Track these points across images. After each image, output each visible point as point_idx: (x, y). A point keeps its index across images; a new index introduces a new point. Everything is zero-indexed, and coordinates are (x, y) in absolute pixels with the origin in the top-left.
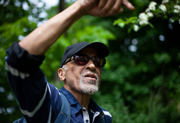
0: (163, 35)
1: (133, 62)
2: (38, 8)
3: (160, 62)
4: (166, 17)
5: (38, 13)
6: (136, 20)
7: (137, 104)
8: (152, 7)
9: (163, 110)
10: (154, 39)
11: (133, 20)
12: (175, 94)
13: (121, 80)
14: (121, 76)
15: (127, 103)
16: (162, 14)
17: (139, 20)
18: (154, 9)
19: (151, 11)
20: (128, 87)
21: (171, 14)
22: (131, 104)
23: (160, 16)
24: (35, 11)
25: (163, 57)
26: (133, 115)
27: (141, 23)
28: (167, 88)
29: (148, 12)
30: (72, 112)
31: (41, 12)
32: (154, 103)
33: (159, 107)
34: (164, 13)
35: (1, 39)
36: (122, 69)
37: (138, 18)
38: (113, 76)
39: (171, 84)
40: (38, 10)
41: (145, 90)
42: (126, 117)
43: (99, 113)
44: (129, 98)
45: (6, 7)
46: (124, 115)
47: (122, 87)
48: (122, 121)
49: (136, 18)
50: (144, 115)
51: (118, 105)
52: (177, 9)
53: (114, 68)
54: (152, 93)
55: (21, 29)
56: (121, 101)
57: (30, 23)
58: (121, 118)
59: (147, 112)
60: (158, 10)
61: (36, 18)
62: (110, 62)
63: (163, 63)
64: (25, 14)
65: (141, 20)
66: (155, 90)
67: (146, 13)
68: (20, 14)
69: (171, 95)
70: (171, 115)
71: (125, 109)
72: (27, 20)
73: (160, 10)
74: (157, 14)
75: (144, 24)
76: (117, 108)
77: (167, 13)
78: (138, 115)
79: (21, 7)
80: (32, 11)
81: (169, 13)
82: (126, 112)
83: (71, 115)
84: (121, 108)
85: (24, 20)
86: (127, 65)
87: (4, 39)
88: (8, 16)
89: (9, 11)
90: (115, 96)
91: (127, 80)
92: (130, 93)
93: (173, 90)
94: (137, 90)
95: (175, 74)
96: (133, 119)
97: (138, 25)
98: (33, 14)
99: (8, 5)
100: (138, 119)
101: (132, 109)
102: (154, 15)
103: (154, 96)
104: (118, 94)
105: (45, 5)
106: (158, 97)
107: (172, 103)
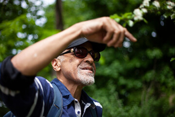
0: (155, 32)
1: (126, 57)
2: (36, 6)
3: (152, 58)
4: (159, 13)
5: (36, 11)
6: (131, 15)
7: (131, 97)
8: (146, 4)
9: (155, 103)
10: (146, 35)
11: (128, 15)
12: (166, 87)
13: (115, 75)
14: (115, 71)
15: (121, 97)
16: (155, 10)
17: (133, 16)
18: (148, 5)
19: (145, 7)
20: (122, 81)
21: (163, 11)
22: (125, 97)
23: (154, 11)
24: (33, 9)
25: (155, 53)
26: (127, 108)
27: (136, 19)
28: (159, 82)
29: (142, 8)
30: (64, 103)
31: (39, 10)
32: (147, 96)
33: (152, 99)
34: (158, 9)
35: (1, 36)
36: (116, 64)
37: (133, 14)
38: (107, 71)
39: (163, 78)
40: (36, 8)
41: (138, 84)
42: (120, 109)
43: (90, 104)
44: (123, 92)
45: (5, 5)
46: (118, 108)
47: (116, 81)
48: (116, 113)
49: (131, 13)
50: (137, 107)
51: (113, 98)
52: (170, 5)
53: (108, 63)
54: (144, 87)
55: (20, 26)
56: (116, 94)
57: (29, 21)
58: (115, 111)
59: (140, 105)
60: (151, 6)
61: (34, 15)
62: (105, 57)
63: (155, 58)
64: (24, 11)
65: (136, 16)
66: (147, 84)
67: (140, 9)
68: (19, 12)
69: (163, 89)
70: (163, 107)
71: (120, 102)
72: (26, 17)
73: (154, 6)
74: (150, 10)
75: (139, 20)
76: (112, 101)
77: (160, 9)
78: (132, 107)
79: (20, 5)
80: (30, 9)
81: (162, 9)
82: (120, 105)
83: (63, 107)
84: (115, 101)
85: (23, 17)
86: (121, 60)
87: (4, 36)
88: (8, 14)
89: (8, 10)
90: (109, 90)
91: (120, 74)
92: (124, 87)
93: (164, 84)
94: (131, 84)
95: (167, 69)
96: (127, 111)
97: (133, 20)
98: (31, 12)
99: (8, 3)
100: (131, 112)
101: (126, 102)
102: (148, 11)
103: (147, 90)
104: (112, 88)
105: (42, 3)
106: (151, 91)
107: (163, 96)
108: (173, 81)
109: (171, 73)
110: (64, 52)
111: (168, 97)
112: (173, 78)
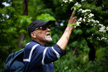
4: (85, 23)
9: (76, 59)
12: (83, 51)
16: (83, 22)
18: (81, 20)
37: (76, 23)
39: (81, 46)
52: (89, 21)
69: (81, 52)
93: (82, 49)
97: (76, 26)
102: (81, 22)
107: (80, 56)
108: (87, 48)
109: (86, 43)
110: (36, 29)
111: (83, 57)
112: (87, 46)
